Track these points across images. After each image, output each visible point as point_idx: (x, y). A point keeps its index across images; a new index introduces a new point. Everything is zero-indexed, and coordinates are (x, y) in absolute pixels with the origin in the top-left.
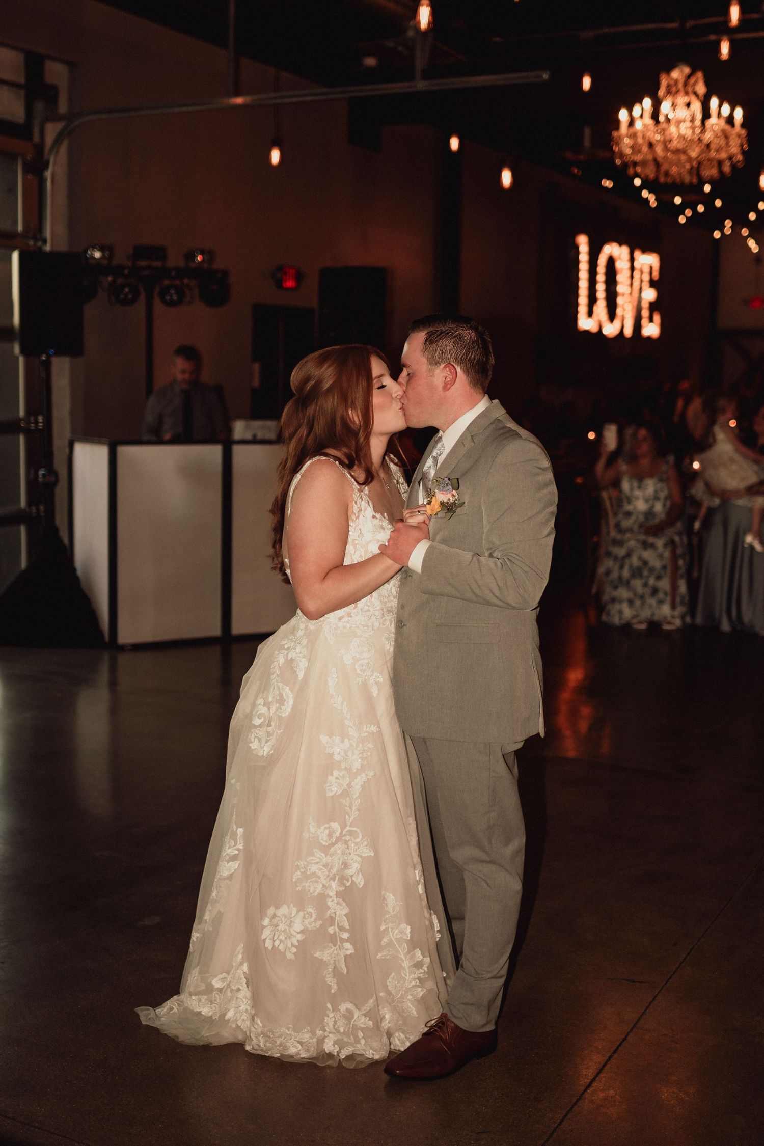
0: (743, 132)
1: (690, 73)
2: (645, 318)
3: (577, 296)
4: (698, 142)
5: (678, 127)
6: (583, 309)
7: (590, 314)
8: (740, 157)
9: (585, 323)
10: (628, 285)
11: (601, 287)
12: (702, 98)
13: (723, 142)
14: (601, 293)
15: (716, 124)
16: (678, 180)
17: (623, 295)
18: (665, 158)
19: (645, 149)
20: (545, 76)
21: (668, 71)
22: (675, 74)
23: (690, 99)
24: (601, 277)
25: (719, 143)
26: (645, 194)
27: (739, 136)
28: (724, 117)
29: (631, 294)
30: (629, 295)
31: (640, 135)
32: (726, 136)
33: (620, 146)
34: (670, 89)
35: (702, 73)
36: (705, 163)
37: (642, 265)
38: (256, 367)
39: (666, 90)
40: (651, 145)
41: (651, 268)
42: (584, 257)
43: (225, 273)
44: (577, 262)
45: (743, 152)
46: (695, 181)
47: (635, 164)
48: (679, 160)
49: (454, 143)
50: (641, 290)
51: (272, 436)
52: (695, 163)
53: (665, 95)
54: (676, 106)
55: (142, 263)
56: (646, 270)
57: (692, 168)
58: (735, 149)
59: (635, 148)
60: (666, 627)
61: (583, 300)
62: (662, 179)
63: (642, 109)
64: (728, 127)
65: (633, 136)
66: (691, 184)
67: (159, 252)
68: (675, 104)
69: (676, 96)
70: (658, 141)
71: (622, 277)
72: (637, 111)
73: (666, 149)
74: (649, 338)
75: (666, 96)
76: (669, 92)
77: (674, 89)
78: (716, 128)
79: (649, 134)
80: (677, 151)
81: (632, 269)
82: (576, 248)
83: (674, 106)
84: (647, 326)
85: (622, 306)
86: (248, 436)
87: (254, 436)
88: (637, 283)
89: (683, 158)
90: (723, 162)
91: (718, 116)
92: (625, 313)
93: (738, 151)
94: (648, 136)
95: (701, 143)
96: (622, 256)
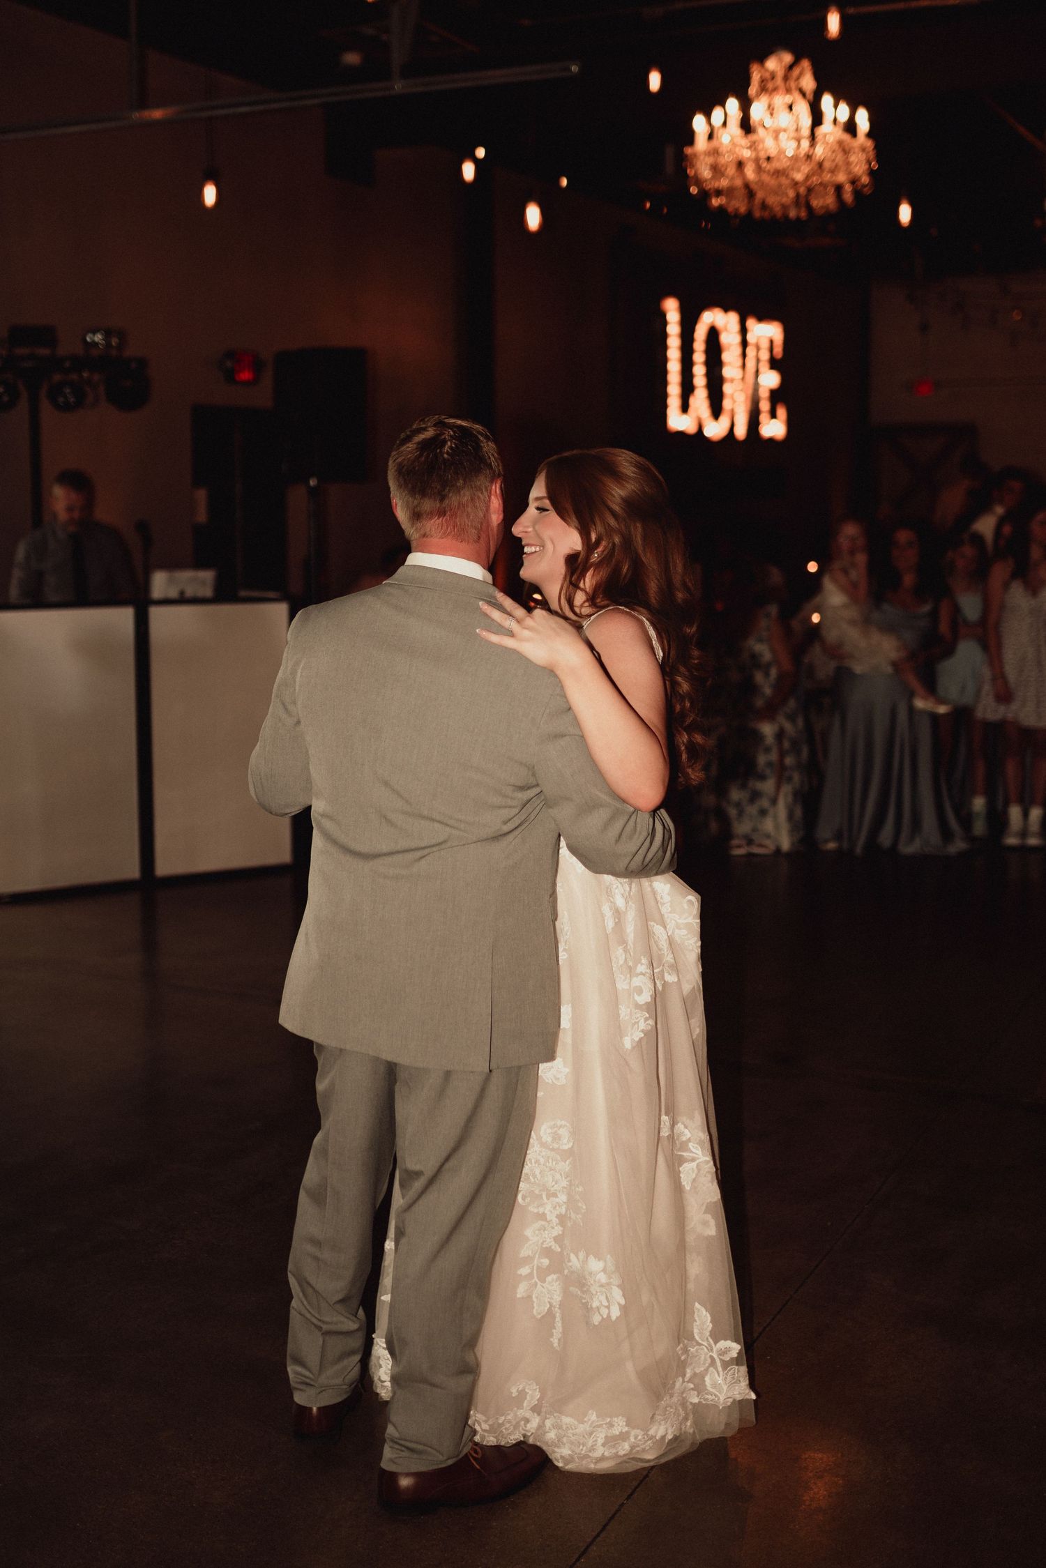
0: (869, 144)
1: (792, 61)
2: (764, 412)
3: (664, 383)
4: (804, 159)
5: (776, 138)
6: (674, 402)
7: (685, 408)
8: (865, 180)
9: (678, 421)
10: (738, 367)
11: (699, 371)
12: (810, 96)
13: (840, 157)
14: (700, 378)
15: (831, 134)
16: (779, 214)
17: (732, 380)
18: (762, 184)
19: (731, 171)
20: (574, 68)
21: (761, 60)
22: (772, 64)
23: (794, 99)
24: (699, 357)
25: (834, 160)
27: (863, 149)
28: (840, 123)
29: (743, 379)
30: (740, 381)
31: (723, 150)
32: (844, 149)
33: (695, 168)
34: (765, 86)
35: (809, 60)
36: (816, 188)
37: (759, 338)
38: (201, 495)
39: (760, 86)
40: (740, 165)
41: (771, 342)
42: (673, 329)
43: (143, 363)
44: (665, 336)
45: (871, 173)
47: (718, 193)
48: (780, 186)
49: (468, 172)
50: (757, 373)
51: (208, 592)
52: (802, 190)
53: (758, 93)
54: (773, 109)
55: (22, 351)
56: (765, 345)
57: (798, 195)
58: (858, 168)
59: (716, 170)
61: (674, 389)
62: (757, 214)
63: (726, 114)
64: (846, 138)
65: (715, 152)
66: (798, 219)
67: (46, 335)
68: (771, 107)
69: (773, 94)
70: (749, 159)
71: (730, 356)
72: (717, 114)
73: (759, 169)
74: (770, 440)
75: (761, 93)
76: (763, 89)
77: (770, 85)
78: (831, 139)
79: (737, 150)
80: (778, 173)
81: (744, 344)
82: (662, 316)
83: (771, 110)
84: (768, 424)
85: (732, 397)
86: (173, 593)
87: (182, 593)
88: (751, 363)
89: (784, 181)
90: (841, 187)
91: (833, 121)
92: (735, 406)
93: (863, 171)
94: (736, 153)
95: (809, 160)
96: (727, 328)
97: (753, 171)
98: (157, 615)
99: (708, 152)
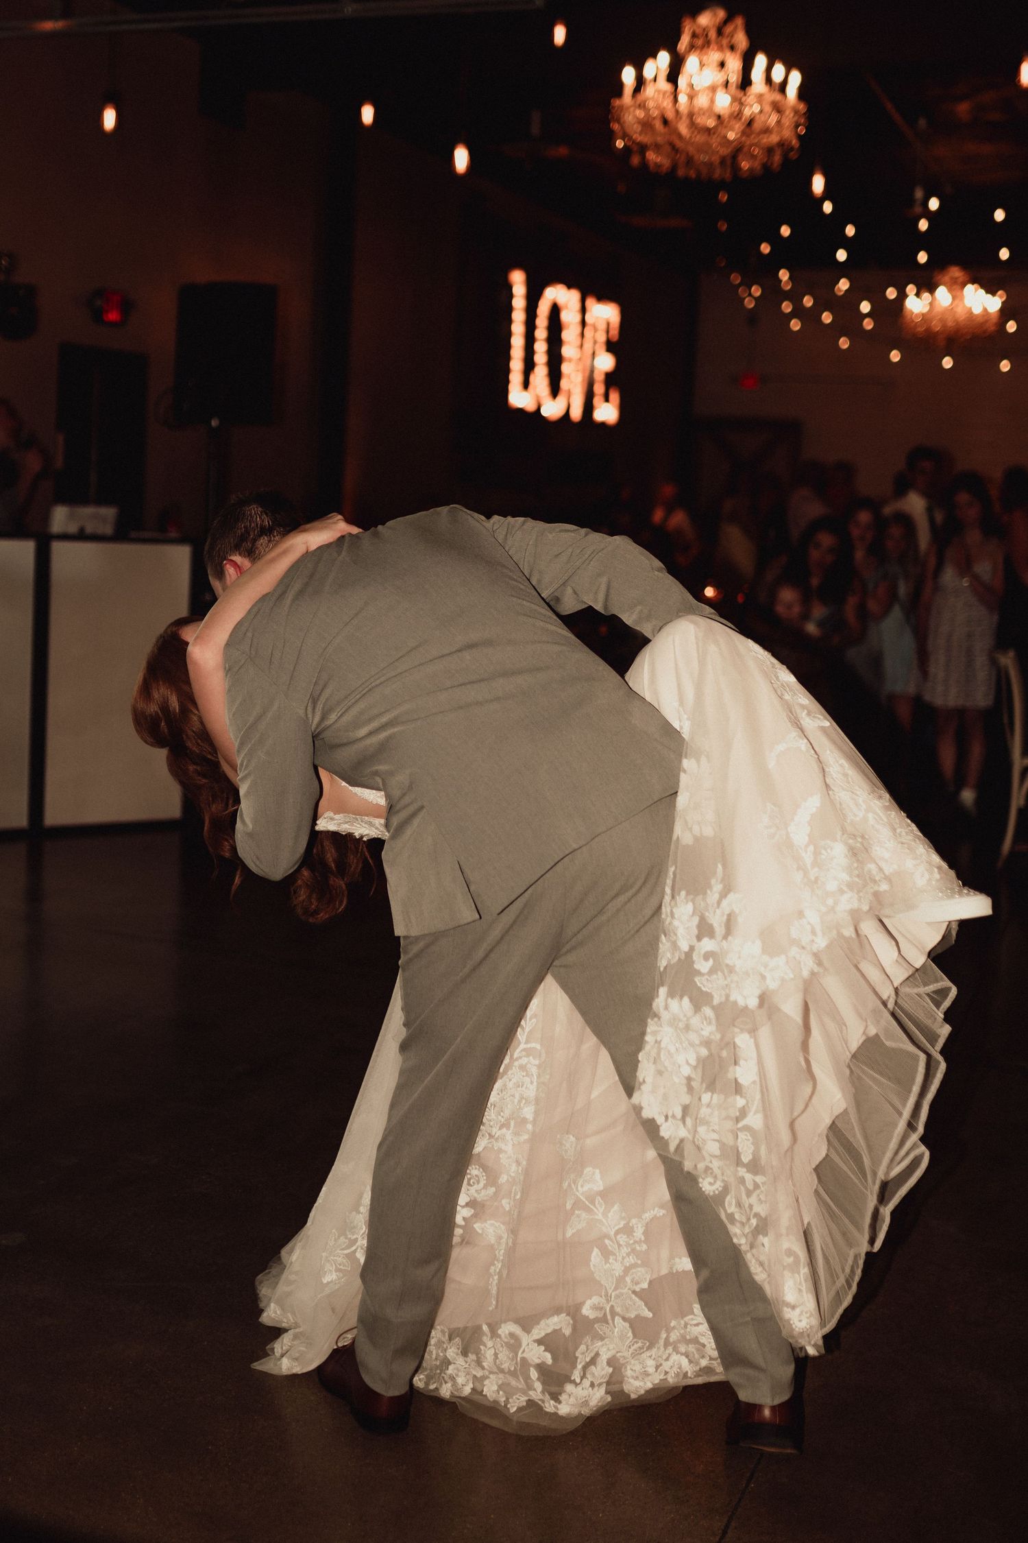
0: (802, 107)
1: (725, 19)
2: (600, 395)
3: (508, 358)
4: (737, 118)
6: (516, 377)
7: (526, 385)
8: (795, 143)
9: (518, 398)
10: (578, 347)
11: (541, 348)
12: (744, 56)
13: (772, 119)
14: (541, 356)
15: (762, 93)
16: (704, 174)
17: (570, 360)
18: (690, 141)
19: (658, 125)
21: (695, 13)
22: (705, 20)
23: (725, 56)
24: (541, 333)
25: (767, 120)
27: (796, 112)
28: (776, 83)
29: (580, 360)
30: (578, 362)
31: (651, 104)
32: (779, 110)
33: (623, 120)
34: (695, 41)
35: (742, 19)
36: (745, 149)
37: (597, 318)
38: (61, 439)
39: (691, 43)
40: (665, 122)
41: (608, 324)
42: (519, 302)
43: (32, 290)
44: (510, 309)
45: (799, 137)
46: (728, 175)
47: (643, 148)
48: (712, 144)
49: (368, 114)
50: (594, 354)
51: (108, 530)
52: (730, 149)
53: (688, 48)
54: (704, 65)
56: (602, 326)
57: (726, 156)
58: (787, 133)
59: (646, 125)
61: (516, 365)
62: (681, 172)
63: (657, 67)
64: (777, 97)
65: (642, 106)
66: (722, 177)
68: (703, 64)
69: (703, 52)
71: (570, 335)
72: (649, 69)
73: (692, 124)
74: (603, 424)
75: (690, 51)
76: (692, 47)
77: (702, 42)
78: (763, 99)
79: (665, 104)
80: (707, 131)
81: (583, 323)
82: (509, 287)
83: (702, 65)
84: (601, 408)
85: (569, 377)
86: (73, 529)
87: (82, 530)
88: (588, 346)
89: (715, 141)
90: (770, 150)
91: (764, 82)
92: (571, 387)
93: (793, 133)
94: (662, 107)
95: (740, 119)
96: (569, 306)
97: (687, 126)
98: (59, 550)
99: (634, 106)
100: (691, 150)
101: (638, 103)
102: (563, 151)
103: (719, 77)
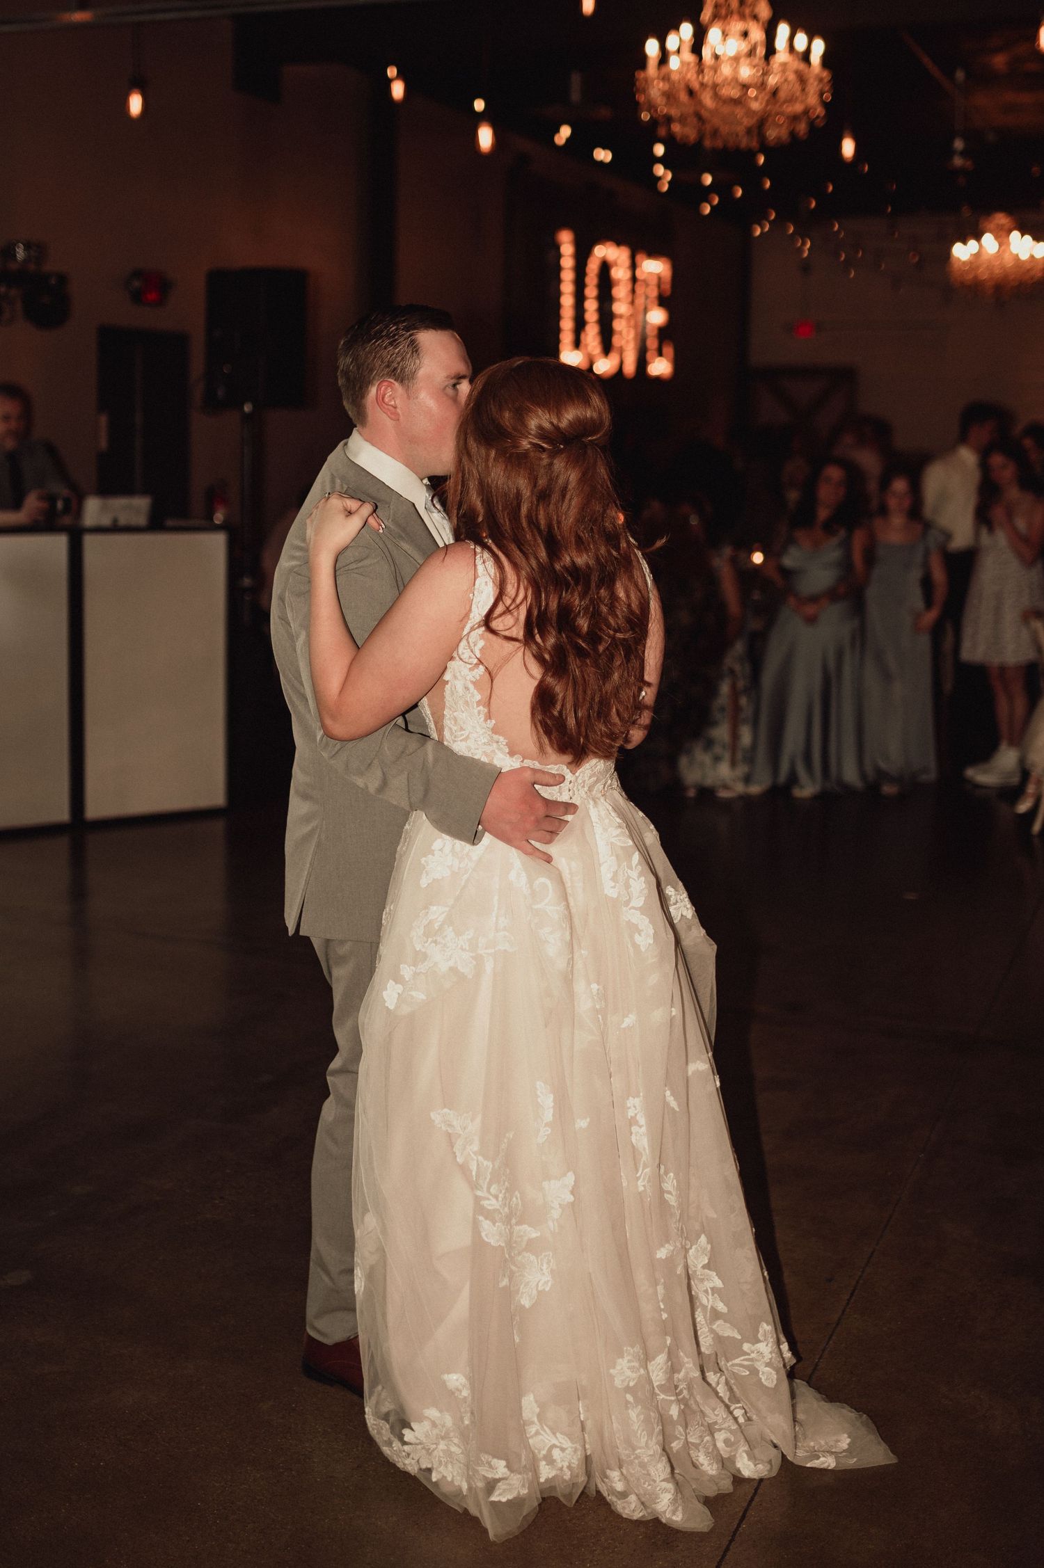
0: (826, 75)
2: (653, 350)
3: (558, 317)
4: (760, 87)
5: (732, 65)
6: (567, 337)
8: (820, 111)
10: (628, 303)
11: (591, 306)
12: (766, 25)
13: (797, 87)
14: (591, 315)
15: (785, 63)
16: (731, 145)
17: (621, 316)
18: (714, 111)
19: (683, 97)
23: (747, 25)
24: (591, 291)
25: (790, 90)
26: (660, 170)
27: (821, 80)
28: (798, 53)
29: (632, 315)
30: (629, 318)
31: (675, 77)
32: (802, 79)
33: (647, 92)
34: (717, 12)
36: (770, 119)
37: (647, 273)
38: (103, 420)
39: (713, 13)
40: (691, 92)
41: (659, 279)
42: (567, 262)
43: (63, 279)
44: (559, 269)
45: (825, 105)
46: (754, 144)
47: (669, 120)
48: (735, 114)
49: (397, 90)
50: (646, 311)
51: (142, 520)
52: (755, 119)
53: (711, 19)
54: (727, 35)
56: (654, 282)
57: (751, 126)
58: (812, 100)
59: (670, 96)
60: (723, 794)
61: (567, 324)
62: (707, 143)
63: (680, 39)
64: (802, 66)
65: (666, 78)
68: (726, 33)
69: (726, 21)
70: (702, 84)
71: (621, 291)
72: (672, 41)
73: (716, 96)
74: (658, 379)
75: (713, 20)
76: (716, 17)
77: (723, 12)
78: (785, 69)
79: (689, 76)
80: (730, 101)
82: (557, 247)
83: (725, 35)
84: (654, 362)
85: (620, 333)
86: (106, 521)
87: (115, 521)
88: (640, 301)
89: (739, 112)
90: (795, 118)
91: (788, 50)
92: (623, 343)
93: (818, 102)
94: (687, 80)
95: (765, 89)
96: (619, 262)
97: (711, 98)
98: (91, 543)
99: (658, 78)
100: (716, 121)
101: (662, 75)
102: (605, 113)
103: (743, 46)
